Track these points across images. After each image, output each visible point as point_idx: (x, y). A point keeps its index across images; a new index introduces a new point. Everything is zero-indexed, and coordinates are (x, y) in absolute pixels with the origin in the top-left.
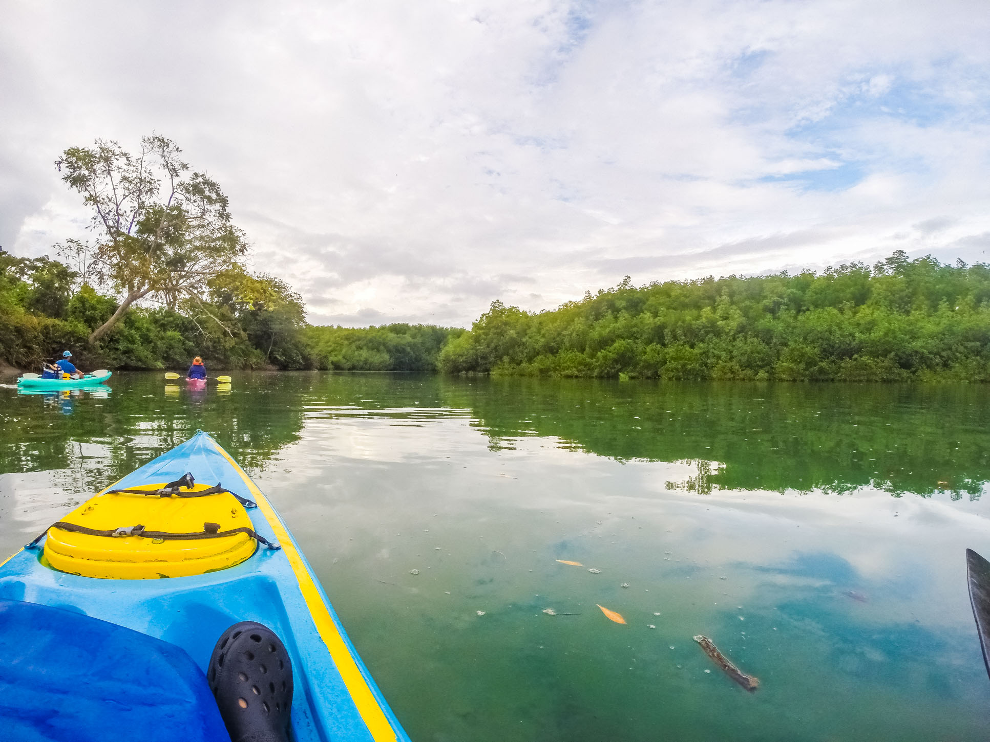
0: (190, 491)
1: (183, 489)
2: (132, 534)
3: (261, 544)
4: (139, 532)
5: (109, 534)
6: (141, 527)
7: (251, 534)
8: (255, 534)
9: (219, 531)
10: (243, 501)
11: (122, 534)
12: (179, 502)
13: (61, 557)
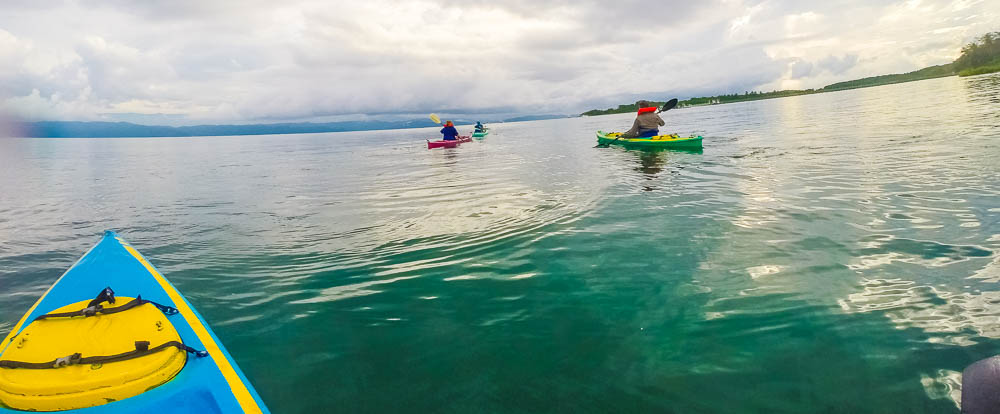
0: (112, 306)
1: (105, 304)
2: (71, 364)
3: (190, 354)
4: (76, 360)
5: (50, 366)
6: (78, 356)
7: (180, 347)
8: (183, 345)
9: (150, 347)
10: (164, 309)
11: (62, 364)
12: (105, 319)
13: (13, 396)
